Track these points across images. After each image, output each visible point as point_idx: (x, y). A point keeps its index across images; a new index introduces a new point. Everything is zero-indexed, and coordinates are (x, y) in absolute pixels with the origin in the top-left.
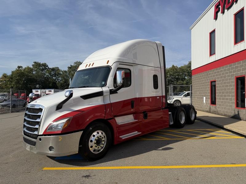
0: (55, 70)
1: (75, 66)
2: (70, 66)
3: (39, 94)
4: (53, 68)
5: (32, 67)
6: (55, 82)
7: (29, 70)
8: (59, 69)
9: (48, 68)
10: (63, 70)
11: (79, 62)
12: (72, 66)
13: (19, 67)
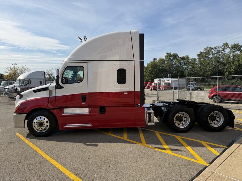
0: (185, 59)
1: (205, 52)
2: (199, 53)
3: (169, 83)
4: (183, 57)
5: (164, 58)
6: (183, 70)
7: (162, 61)
8: (189, 58)
9: (179, 57)
10: (192, 58)
11: (209, 48)
12: (201, 53)
13: (154, 59)
